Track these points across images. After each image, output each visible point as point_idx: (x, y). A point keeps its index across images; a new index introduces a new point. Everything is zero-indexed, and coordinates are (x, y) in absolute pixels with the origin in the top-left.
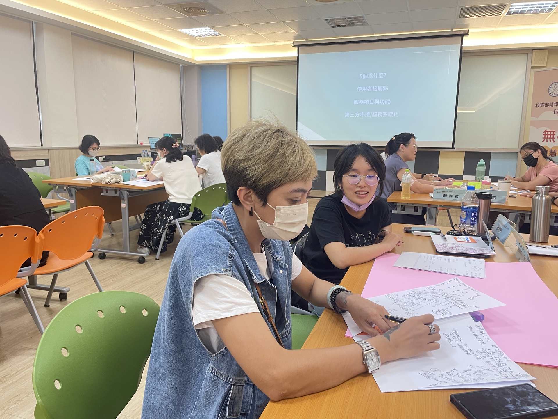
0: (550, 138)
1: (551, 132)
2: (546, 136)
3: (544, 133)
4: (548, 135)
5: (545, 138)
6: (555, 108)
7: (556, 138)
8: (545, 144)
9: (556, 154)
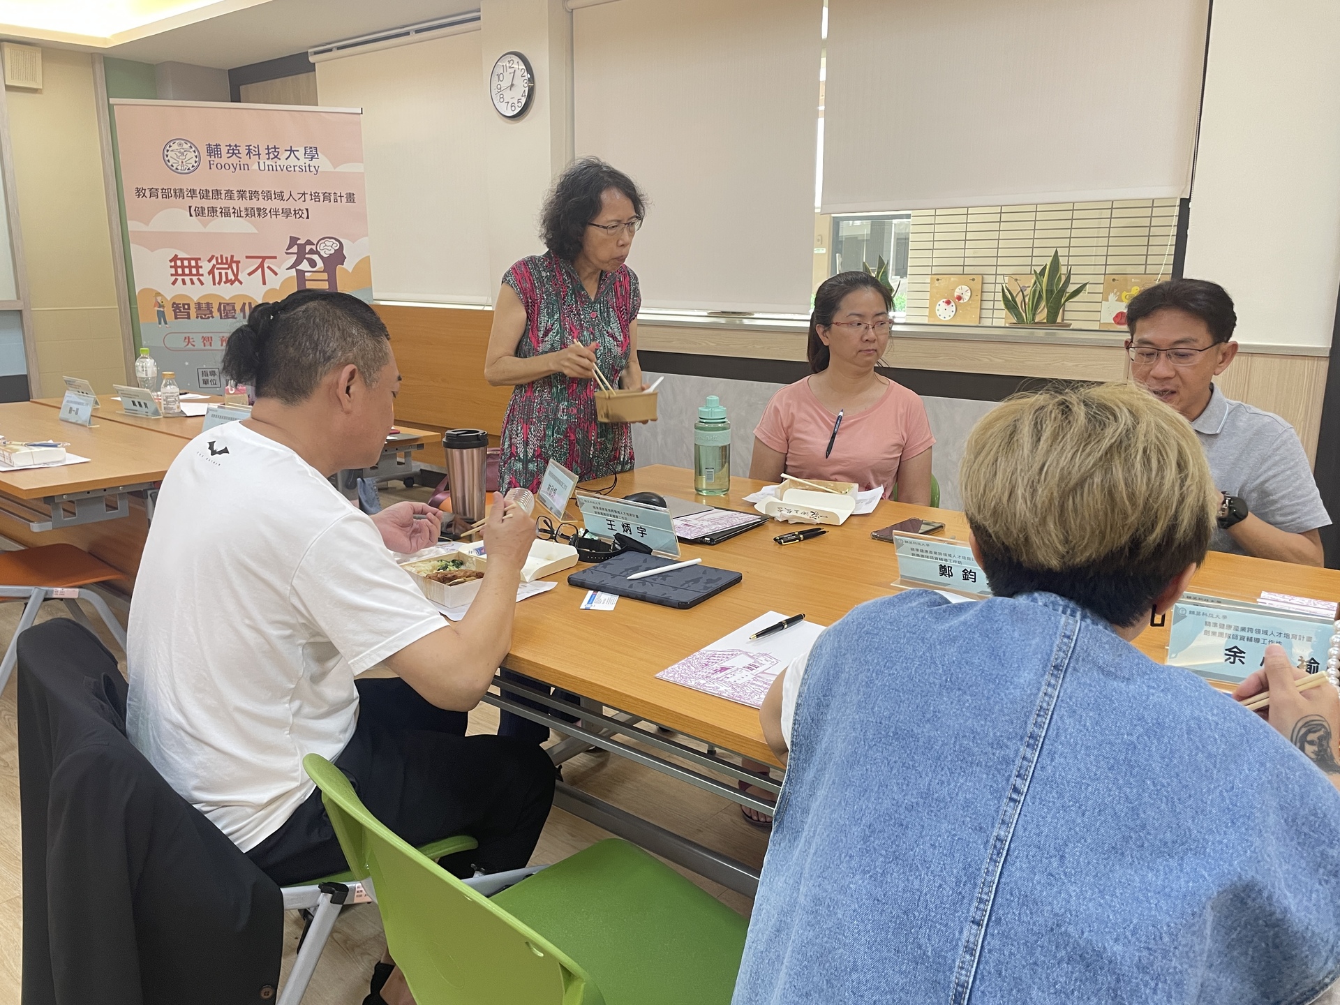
0: (191, 274)
1: (189, 260)
2: (180, 271)
3: (173, 264)
4: (183, 267)
5: (177, 274)
6: (188, 201)
7: (206, 274)
8: (179, 289)
9: (211, 312)
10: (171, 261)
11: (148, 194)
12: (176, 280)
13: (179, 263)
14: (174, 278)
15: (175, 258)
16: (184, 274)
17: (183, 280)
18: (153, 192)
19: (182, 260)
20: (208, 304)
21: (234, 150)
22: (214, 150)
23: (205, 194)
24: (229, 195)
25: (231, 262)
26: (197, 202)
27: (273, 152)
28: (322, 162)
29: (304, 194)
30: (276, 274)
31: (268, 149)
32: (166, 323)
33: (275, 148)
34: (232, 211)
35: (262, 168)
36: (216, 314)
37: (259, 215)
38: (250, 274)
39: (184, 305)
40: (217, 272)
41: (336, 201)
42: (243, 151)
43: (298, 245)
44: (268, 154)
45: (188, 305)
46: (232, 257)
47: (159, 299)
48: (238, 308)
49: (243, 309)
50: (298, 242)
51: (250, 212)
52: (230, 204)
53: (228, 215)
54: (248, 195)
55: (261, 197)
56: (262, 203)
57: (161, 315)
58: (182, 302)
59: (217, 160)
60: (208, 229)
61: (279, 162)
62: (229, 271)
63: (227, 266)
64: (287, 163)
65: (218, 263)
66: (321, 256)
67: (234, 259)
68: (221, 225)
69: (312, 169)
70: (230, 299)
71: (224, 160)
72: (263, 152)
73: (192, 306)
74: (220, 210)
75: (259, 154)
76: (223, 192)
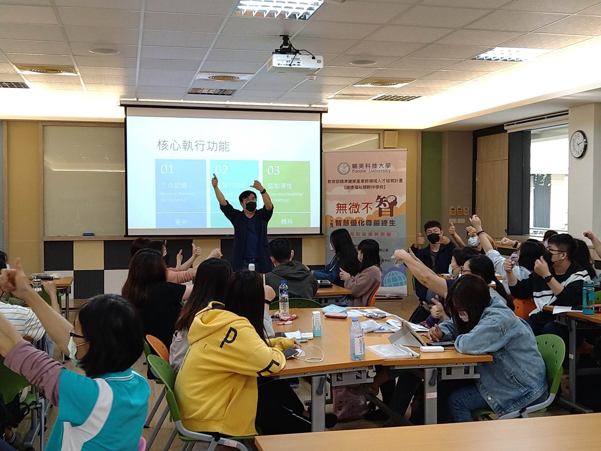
0: (343, 210)
1: (343, 204)
2: (339, 209)
3: (337, 206)
4: (341, 207)
5: (338, 210)
6: (345, 184)
7: (348, 210)
8: (339, 215)
9: (348, 224)
10: (337, 205)
11: (332, 182)
12: (338, 212)
13: (339, 206)
14: (337, 211)
15: (338, 204)
16: (340, 210)
17: (340, 212)
18: (333, 181)
19: (341, 204)
20: (347, 220)
21: (361, 166)
22: (355, 166)
23: (350, 181)
24: (358, 181)
25: (357, 205)
26: (348, 184)
27: (375, 166)
28: (391, 168)
29: (384, 180)
30: (372, 209)
31: (373, 165)
32: (333, 227)
33: (375, 164)
34: (359, 187)
35: (370, 171)
36: (350, 224)
37: (368, 188)
38: (363, 209)
39: (340, 221)
40: (351, 209)
41: (395, 182)
42: (365, 166)
43: (381, 198)
44: (373, 166)
45: (341, 221)
46: (357, 203)
47: (332, 218)
48: (357, 222)
49: (359, 222)
50: (381, 197)
51: (365, 187)
52: (358, 184)
53: (357, 188)
54: (364, 181)
55: (369, 182)
56: (369, 184)
57: (332, 224)
58: (339, 220)
59: (356, 169)
60: (350, 194)
61: (376, 169)
62: (356, 209)
63: (355, 207)
64: (379, 169)
65: (352, 206)
66: (388, 203)
67: (358, 204)
68: (355, 192)
69: (388, 171)
70: (356, 218)
71: (358, 169)
72: (371, 166)
73: (342, 221)
74: (354, 187)
75: (370, 167)
76: (356, 180)
